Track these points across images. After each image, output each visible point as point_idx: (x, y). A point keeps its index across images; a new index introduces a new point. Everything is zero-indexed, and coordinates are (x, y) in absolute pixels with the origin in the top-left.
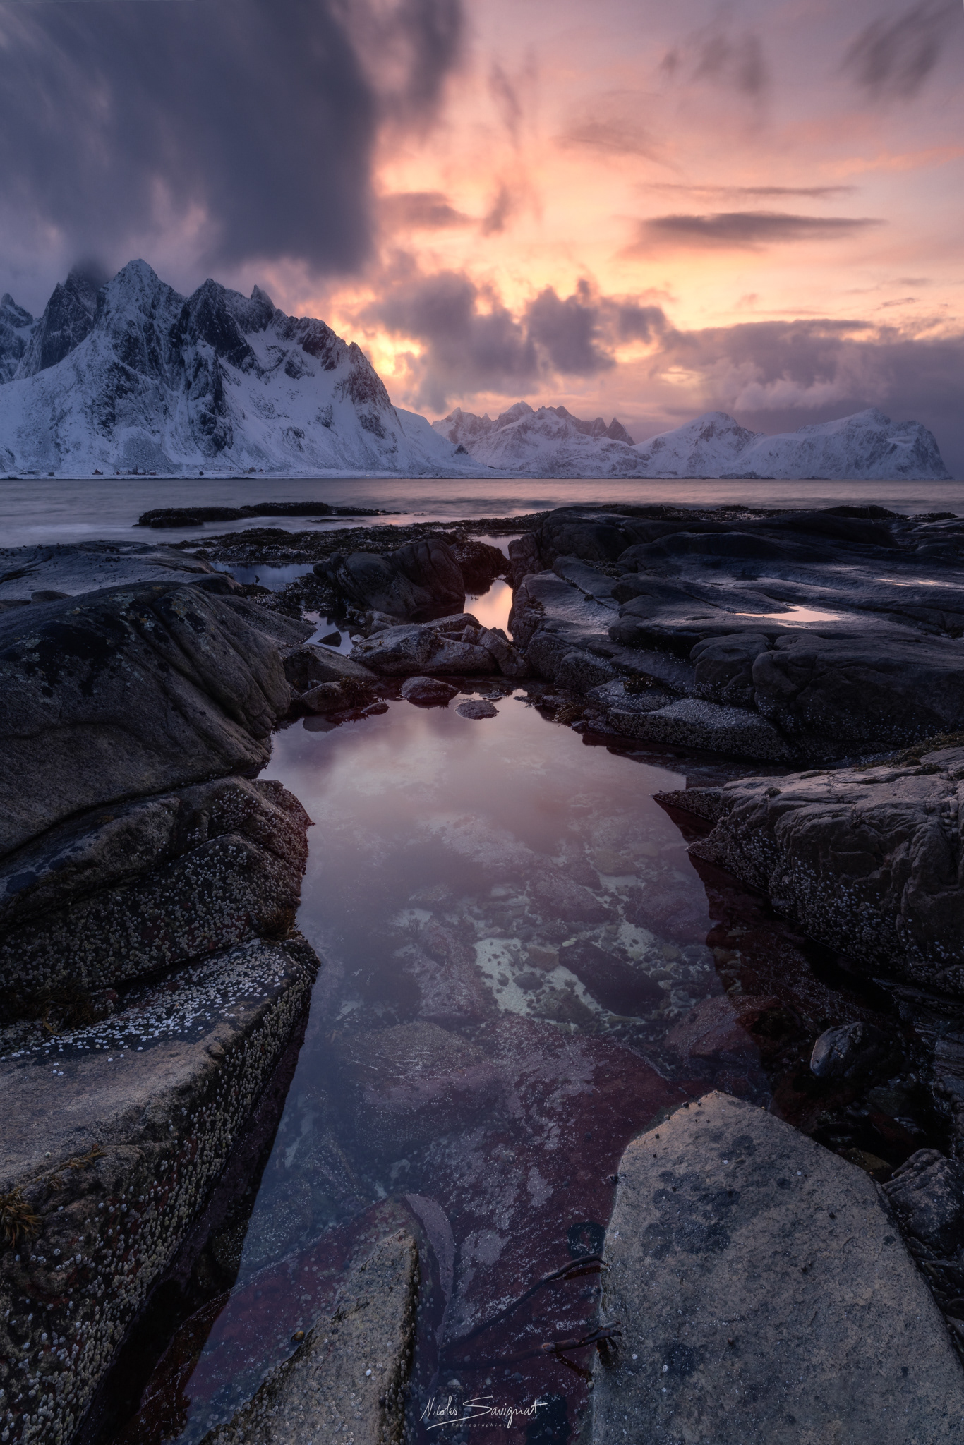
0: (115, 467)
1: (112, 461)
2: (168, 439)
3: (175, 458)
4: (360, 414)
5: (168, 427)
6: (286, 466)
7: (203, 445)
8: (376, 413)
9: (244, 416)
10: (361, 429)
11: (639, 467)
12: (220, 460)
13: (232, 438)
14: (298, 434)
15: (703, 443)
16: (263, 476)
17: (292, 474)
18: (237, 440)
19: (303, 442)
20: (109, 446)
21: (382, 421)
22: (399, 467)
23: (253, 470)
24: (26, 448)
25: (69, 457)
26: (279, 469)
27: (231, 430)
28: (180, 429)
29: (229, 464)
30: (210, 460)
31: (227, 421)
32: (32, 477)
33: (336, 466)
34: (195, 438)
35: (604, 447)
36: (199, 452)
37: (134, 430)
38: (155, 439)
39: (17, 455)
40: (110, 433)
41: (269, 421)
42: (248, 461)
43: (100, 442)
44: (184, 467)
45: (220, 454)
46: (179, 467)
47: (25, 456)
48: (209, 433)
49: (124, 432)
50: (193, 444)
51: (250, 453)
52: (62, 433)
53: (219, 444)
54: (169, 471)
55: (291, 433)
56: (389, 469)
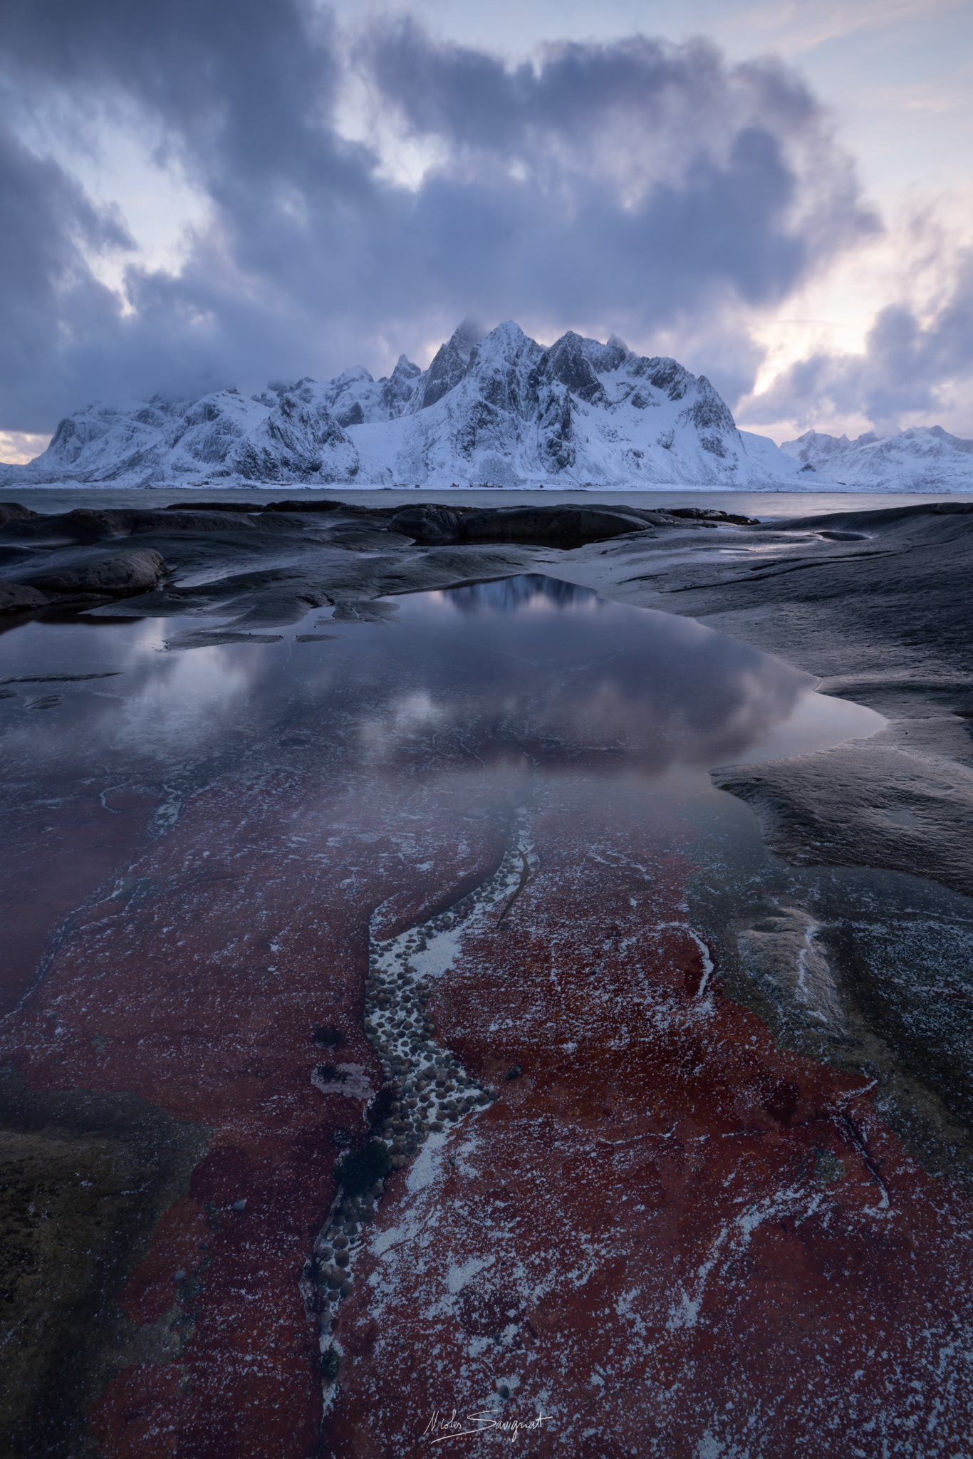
0: (470, 481)
1: (468, 476)
2: (517, 461)
3: (522, 474)
4: (702, 437)
5: (520, 449)
6: (623, 481)
7: (547, 464)
8: (718, 436)
9: (587, 441)
10: (702, 450)
12: (562, 476)
13: (574, 458)
14: (637, 455)
16: (596, 489)
17: (625, 488)
18: (579, 459)
19: (641, 461)
20: (467, 465)
21: (724, 443)
22: (737, 483)
23: (589, 484)
24: (402, 467)
25: (434, 474)
26: (615, 484)
27: (574, 452)
28: (529, 452)
29: (569, 479)
30: (552, 476)
31: (571, 445)
32: (403, 488)
33: (672, 482)
34: (542, 458)
36: (543, 470)
37: (489, 453)
38: (507, 460)
39: (395, 472)
40: (470, 455)
41: (611, 444)
42: (586, 477)
43: (461, 462)
44: (529, 482)
45: (562, 471)
46: (524, 481)
47: (400, 473)
48: (555, 454)
49: (480, 454)
50: (539, 463)
51: (590, 471)
52: (431, 455)
53: (562, 463)
54: (515, 484)
55: (631, 454)
56: (727, 484)
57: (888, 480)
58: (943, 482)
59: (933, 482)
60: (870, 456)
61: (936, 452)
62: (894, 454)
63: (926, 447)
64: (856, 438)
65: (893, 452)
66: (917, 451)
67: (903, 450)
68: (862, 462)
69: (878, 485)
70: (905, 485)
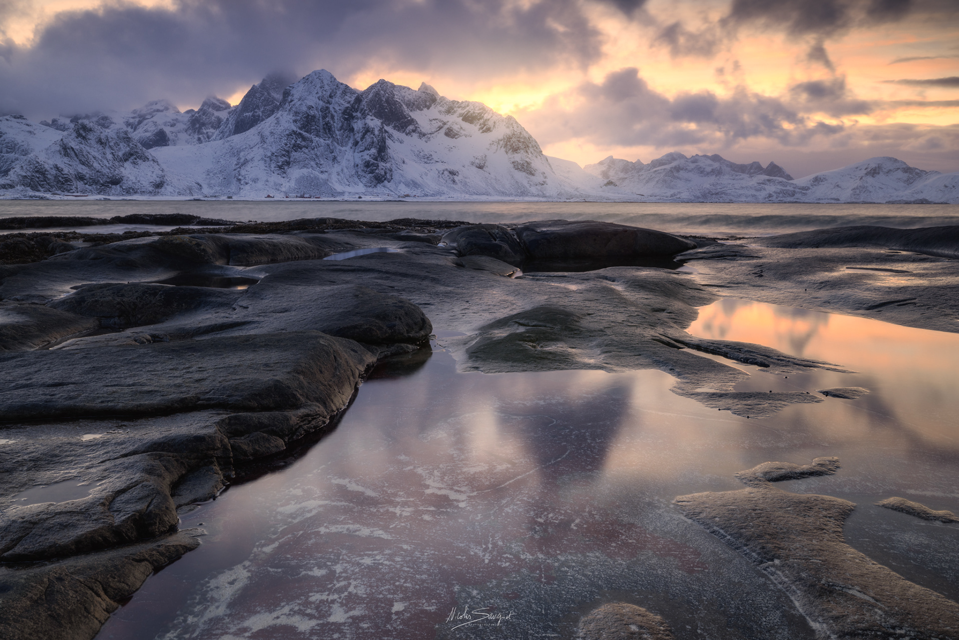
0: (285, 193)
1: (283, 189)
2: (334, 177)
3: (339, 188)
4: (513, 160)
5: (337, 168)
6: (440, 193)
7: (364, 180)
8: (528, 160)
9: (404, 162)
10: (513, 170)
11: (797, 196)
12: (380, 189)
13: (391, 175)
14: (452, 173)
15: (870, 179)
16: (415, 200)
17: (443, 198)
18: (396, 176)
19: (456, 178)
20: (282, 181)
21: (533, 165)
22: (548, 195)
23: (407, 196)
24: (213, 182)
25: (247, 187)
26: (433, 195)
27: (391, 170)
28: (345, 170)
29: (387, 192)
30: (370, 189)
31: (388, 165)
32: (213, 199)
33: (488, 194)
34: (358, 176)
35: (761, 181)
36: (361, 185)
37: (305, 171)
38: (323, 176)
39: (205, 186)
40: (285, 173)
41: (426, 165)
42: (403, 190)
43: (275, 178)
44: (347, 194)
45: (379, 186)
46: (342, 193)
47: (210, 186)
48: (372, 172)
49: (296, 173)
50: (356, 180)
51: (407, 185)
52: (243, 172)
53: (379, 180)
54: (333, 195)
55: (446, 173)
56: (538, 196)
57: (679, 193)
58: (726, 194)
59: (717, 194)
60: (662, 175)
61: (718, 173)
62: (682, 174)
63: (709, 169)
64: (650, 162)
65: (681, 172)
66: (701, 172)
67: (690, 171)
68: (657, 179)
69: (672, 196)
70: (695, 196)
